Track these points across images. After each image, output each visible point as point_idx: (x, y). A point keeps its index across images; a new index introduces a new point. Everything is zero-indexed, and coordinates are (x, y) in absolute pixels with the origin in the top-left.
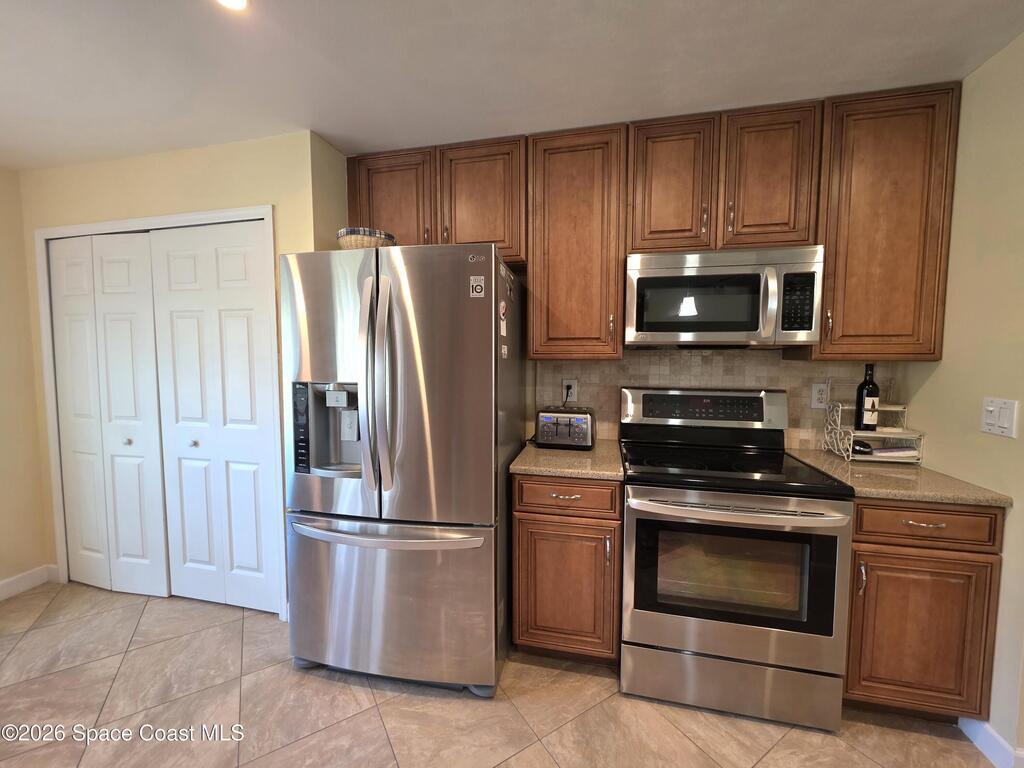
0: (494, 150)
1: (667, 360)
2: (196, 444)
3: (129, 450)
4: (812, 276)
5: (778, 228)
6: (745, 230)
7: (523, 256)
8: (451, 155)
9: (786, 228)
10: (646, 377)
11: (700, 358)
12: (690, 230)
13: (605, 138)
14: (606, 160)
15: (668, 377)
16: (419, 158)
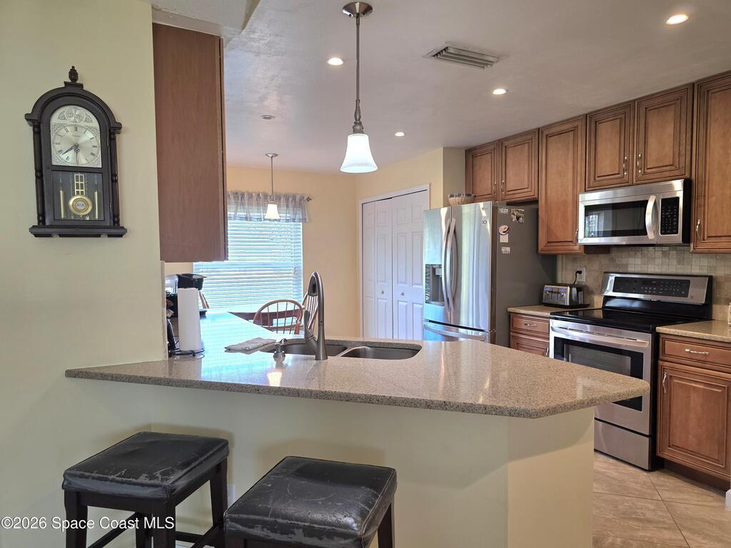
0: (524, 138)
1: (639, 254)
2: (403, 294)
3: (383, 296)
4: (678, 198)
5: (668, 168)
6: (649, 171)
7: (536, 196)
8: (506, 143)
9: (673, 168)
10: (626, 266)
11: (661, 252)
12: (618, 174)
13: (575, 124)
14: (575, 137)
15: (638, 266)
16: (492, 147)
